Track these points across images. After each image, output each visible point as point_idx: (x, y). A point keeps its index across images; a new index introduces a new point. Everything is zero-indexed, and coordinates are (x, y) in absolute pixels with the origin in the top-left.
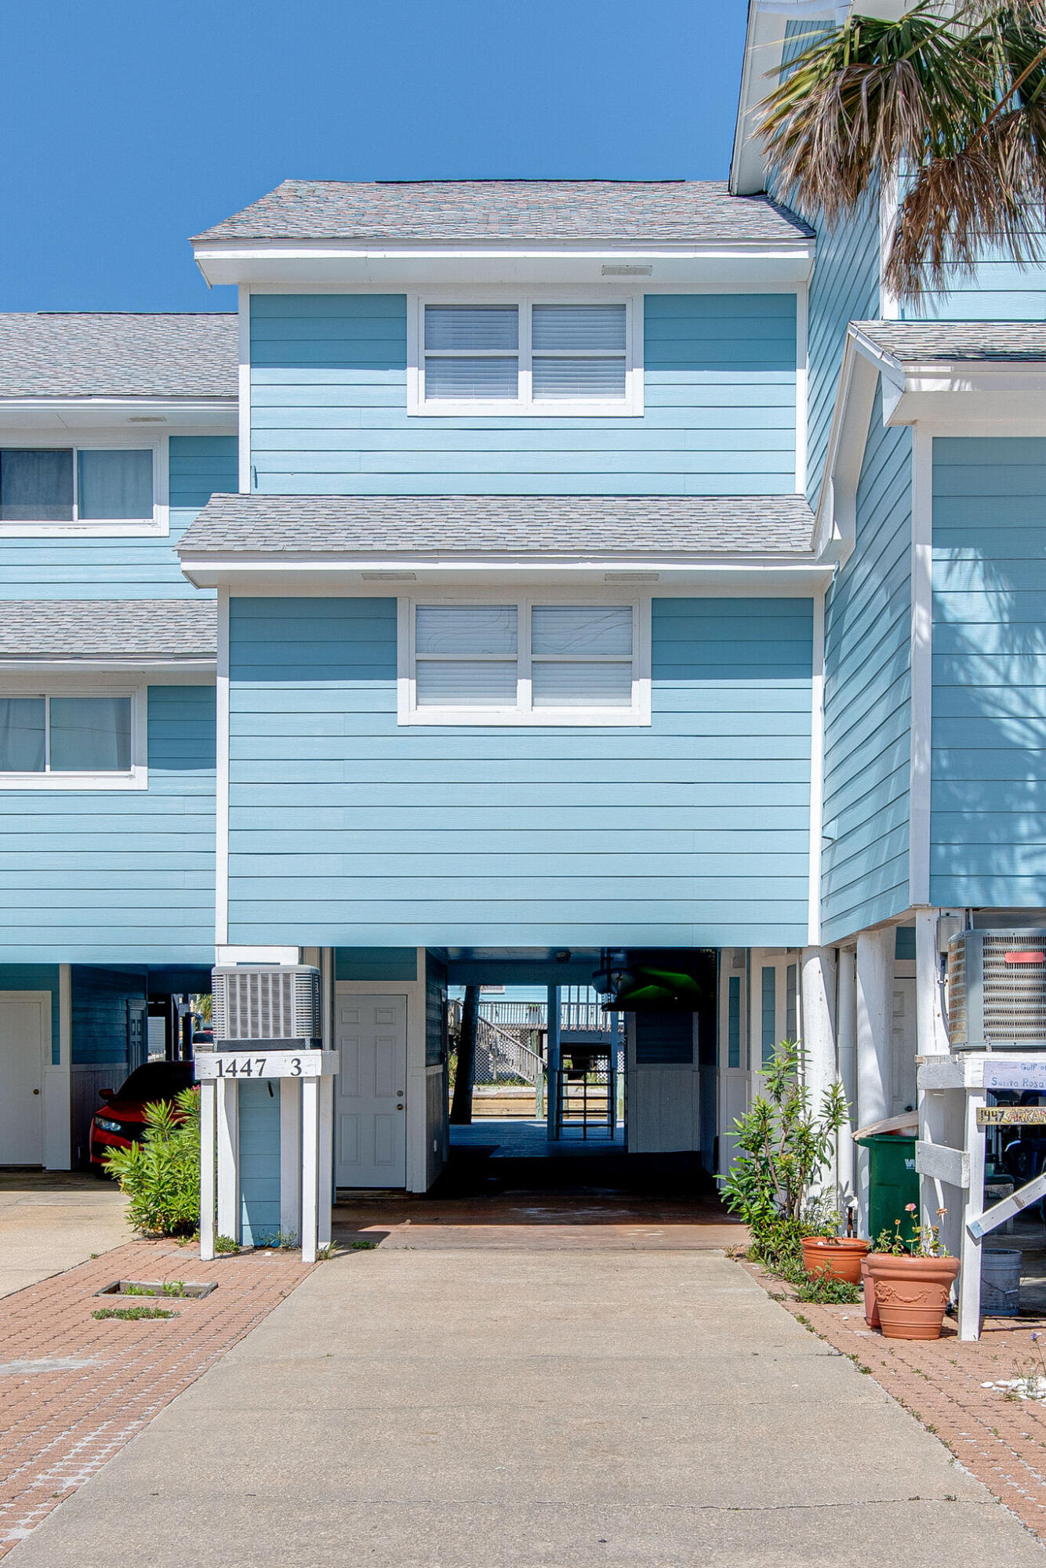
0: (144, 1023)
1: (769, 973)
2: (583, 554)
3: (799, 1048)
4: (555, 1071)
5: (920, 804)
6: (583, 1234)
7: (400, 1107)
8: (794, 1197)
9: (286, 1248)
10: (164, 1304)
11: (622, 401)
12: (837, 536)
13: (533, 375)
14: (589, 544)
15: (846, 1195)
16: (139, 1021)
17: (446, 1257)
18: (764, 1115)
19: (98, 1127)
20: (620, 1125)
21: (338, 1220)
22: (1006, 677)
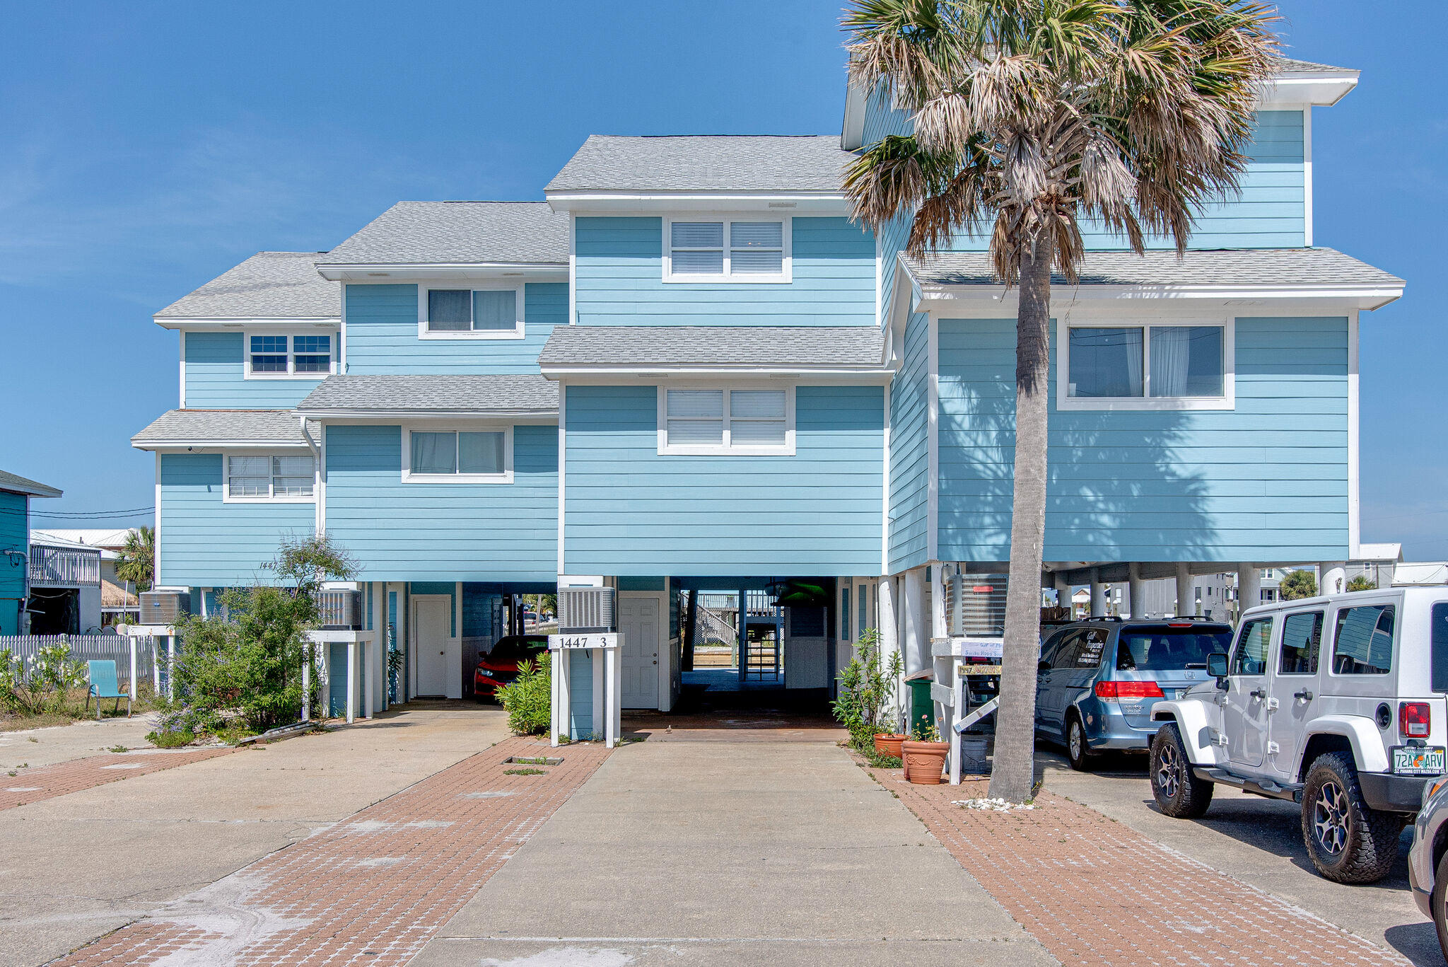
0: (501, 611)
1: (863, 589)
2: (758, 364)
3: (877, 632)
4: (743, 640)
5: (933, 506)
6: (759, 734)
7: (655, 663)
8: (873, 713)
9: (596, 741)
10: (540, 767)
11: (780, 275)
12: (894, 358)
13: (731, 261)
14: (762, 358)
15: (903, 712)
16: (498, 611)
17: (684, 745)
18: (856, 668)
19: (479, 673)
20: (782, 672)
21: (624, 726)
22: (975, 442)
